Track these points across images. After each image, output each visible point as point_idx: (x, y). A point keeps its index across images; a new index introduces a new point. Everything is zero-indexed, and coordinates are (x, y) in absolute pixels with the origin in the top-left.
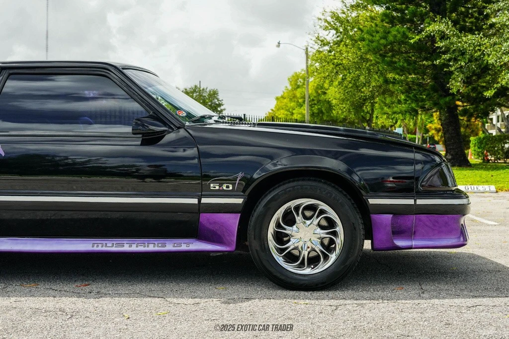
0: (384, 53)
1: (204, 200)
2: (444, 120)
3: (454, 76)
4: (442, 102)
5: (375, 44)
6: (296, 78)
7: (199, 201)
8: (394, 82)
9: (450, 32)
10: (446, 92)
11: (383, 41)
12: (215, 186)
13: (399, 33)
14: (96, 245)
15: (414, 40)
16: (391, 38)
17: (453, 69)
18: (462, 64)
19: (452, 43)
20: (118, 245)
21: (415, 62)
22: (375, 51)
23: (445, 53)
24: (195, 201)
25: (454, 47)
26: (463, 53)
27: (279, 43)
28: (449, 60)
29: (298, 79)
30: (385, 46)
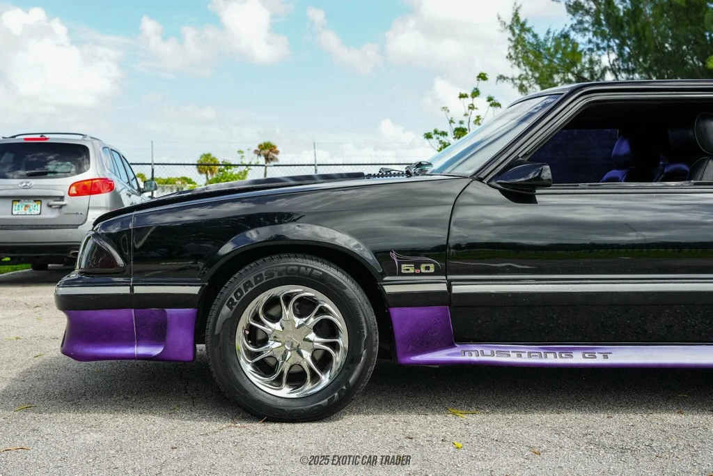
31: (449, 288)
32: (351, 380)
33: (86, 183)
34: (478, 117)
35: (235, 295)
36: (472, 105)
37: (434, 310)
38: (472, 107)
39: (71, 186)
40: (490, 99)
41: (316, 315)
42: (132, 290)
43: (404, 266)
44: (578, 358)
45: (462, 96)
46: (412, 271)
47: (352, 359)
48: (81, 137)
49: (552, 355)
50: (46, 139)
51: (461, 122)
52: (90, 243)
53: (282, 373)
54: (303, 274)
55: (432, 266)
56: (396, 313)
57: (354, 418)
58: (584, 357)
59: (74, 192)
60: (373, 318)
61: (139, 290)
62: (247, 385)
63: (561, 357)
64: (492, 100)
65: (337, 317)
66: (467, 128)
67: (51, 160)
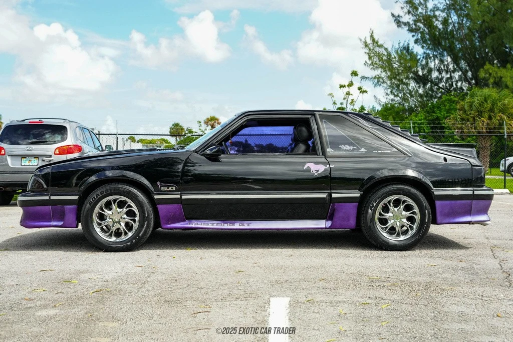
31: (181, 197)
32: (140, 235)
33: (65, 148)
34: (352, 100)
35: (92, 199)
36: (349, 92)
37: (175, 206)
38: (348, 94)
39: (56, 149)
40: (360, 89)
41: (127, 208)
42: (50, 198)
43: (162, 188)
44: (237, 226)
45: (342, 86)
46: (166, 189)
47: (141, 226)
48: (62, 121)
49: (226, 225)
50: (42, 122)
51: (342, 104)
52: (33, 178)
53: (112, 232)
54: (121, 191)
55: (174, 188)
56: (159, 207)
57: (143, 251)
58: (240, 225)
59: (58, 153)
60: (151, 210)
61: (52, 198)
62: (97, 237)
63: (230, 225)
64: (361, 89)
65: (135, 209)
66: (345, 107)
67: (47, 133)
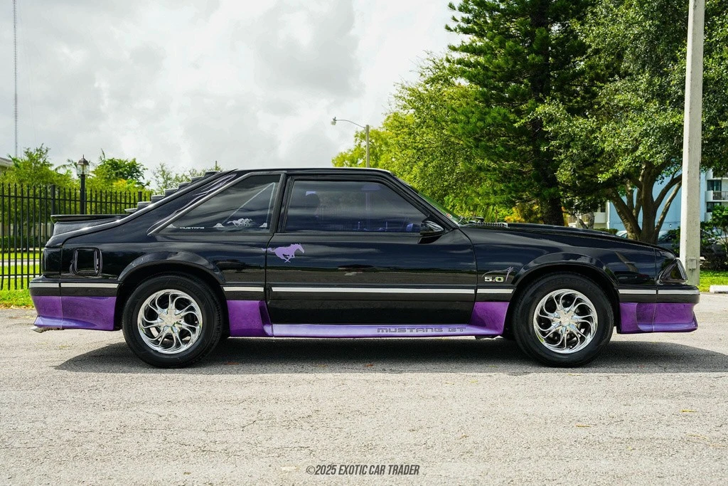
0: (480, 137)
1: (480, 291)
2: (546, 213)
3: (562, 164)
4: (545, 193)
5: (470, 127)
6: (342, 159)
7: (476, 291)
8: (487, 170)
9: (561, 115)
10: (553, 182)
11: (480, 124)
12: (488, 279)
13: (500, 114)
14: (381, 331)
15: (519, 123)
16: (489, 120)
17: (563, 157)
18: (574, 151)
19: (561, 128)
20: (400, 330)
21: (514, 148)
22: (470, 134)
23: (554, 138)
24: (472, 291)
25: (563, 132)
26: (573, 138)
27: (335, 120)
28: (560, 147)
29: (344, 161)
30: (482, 129)
